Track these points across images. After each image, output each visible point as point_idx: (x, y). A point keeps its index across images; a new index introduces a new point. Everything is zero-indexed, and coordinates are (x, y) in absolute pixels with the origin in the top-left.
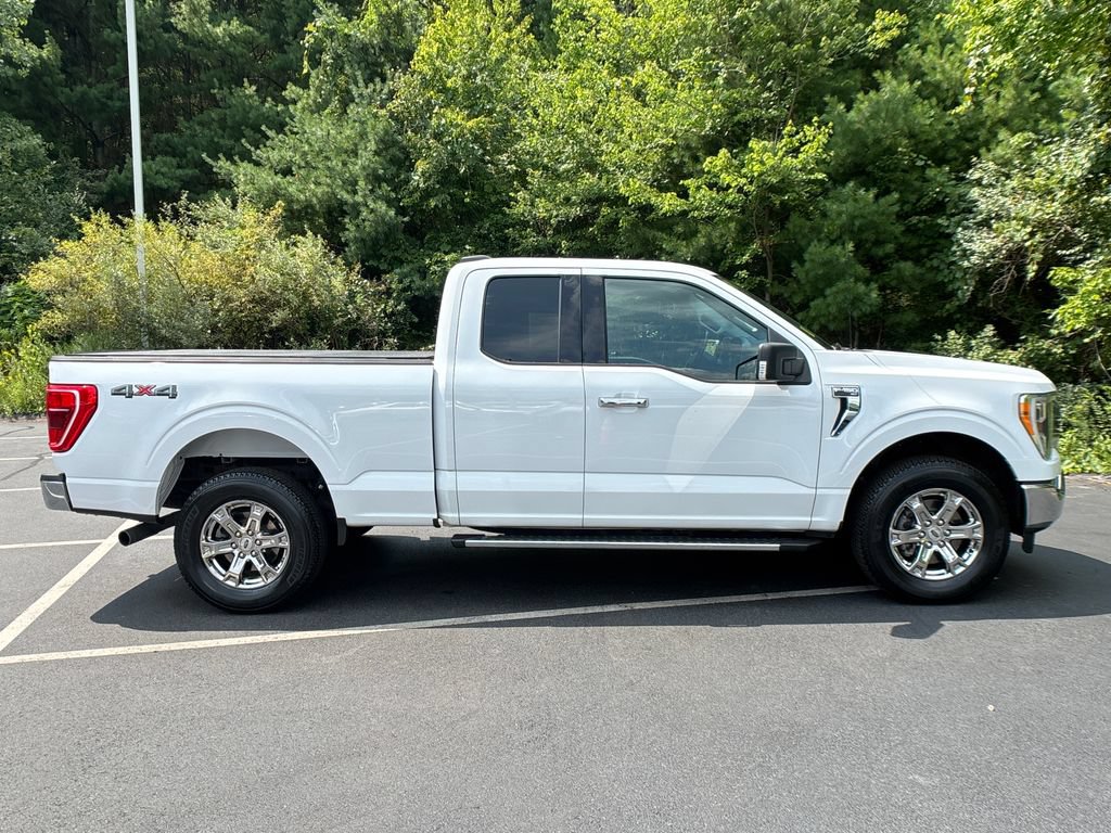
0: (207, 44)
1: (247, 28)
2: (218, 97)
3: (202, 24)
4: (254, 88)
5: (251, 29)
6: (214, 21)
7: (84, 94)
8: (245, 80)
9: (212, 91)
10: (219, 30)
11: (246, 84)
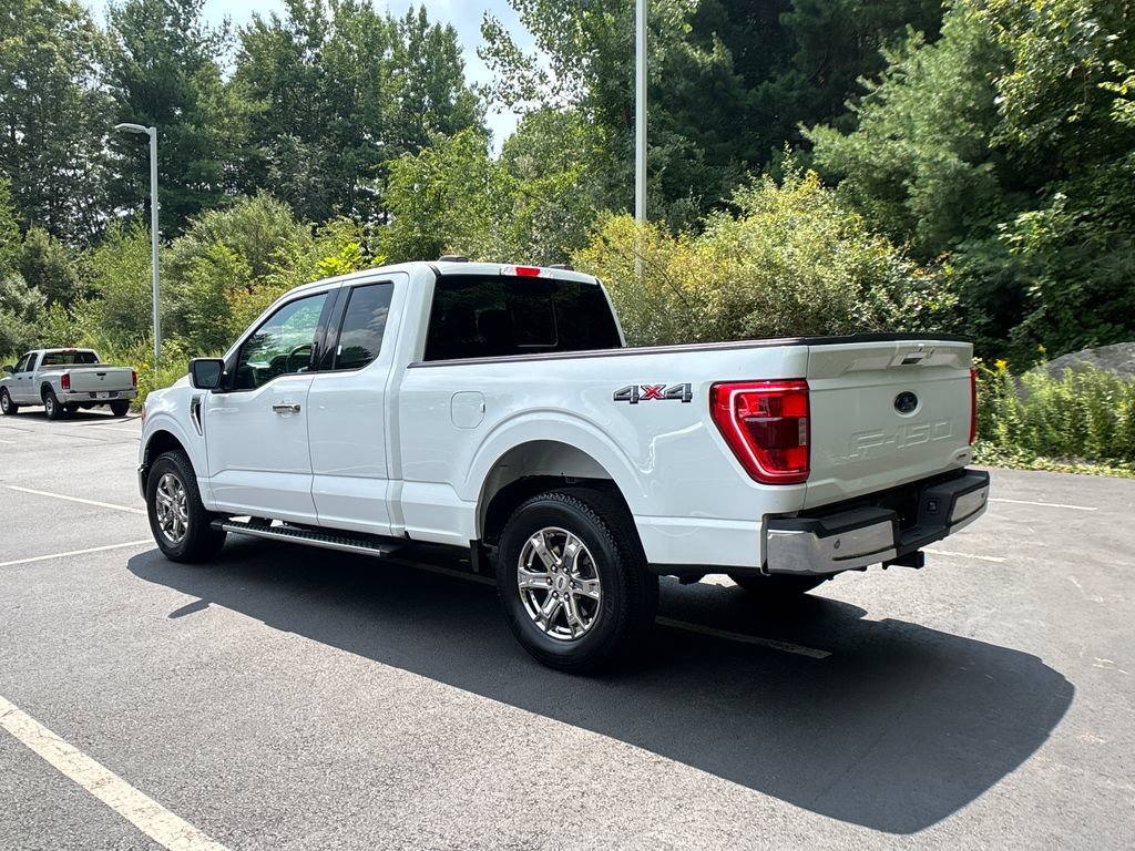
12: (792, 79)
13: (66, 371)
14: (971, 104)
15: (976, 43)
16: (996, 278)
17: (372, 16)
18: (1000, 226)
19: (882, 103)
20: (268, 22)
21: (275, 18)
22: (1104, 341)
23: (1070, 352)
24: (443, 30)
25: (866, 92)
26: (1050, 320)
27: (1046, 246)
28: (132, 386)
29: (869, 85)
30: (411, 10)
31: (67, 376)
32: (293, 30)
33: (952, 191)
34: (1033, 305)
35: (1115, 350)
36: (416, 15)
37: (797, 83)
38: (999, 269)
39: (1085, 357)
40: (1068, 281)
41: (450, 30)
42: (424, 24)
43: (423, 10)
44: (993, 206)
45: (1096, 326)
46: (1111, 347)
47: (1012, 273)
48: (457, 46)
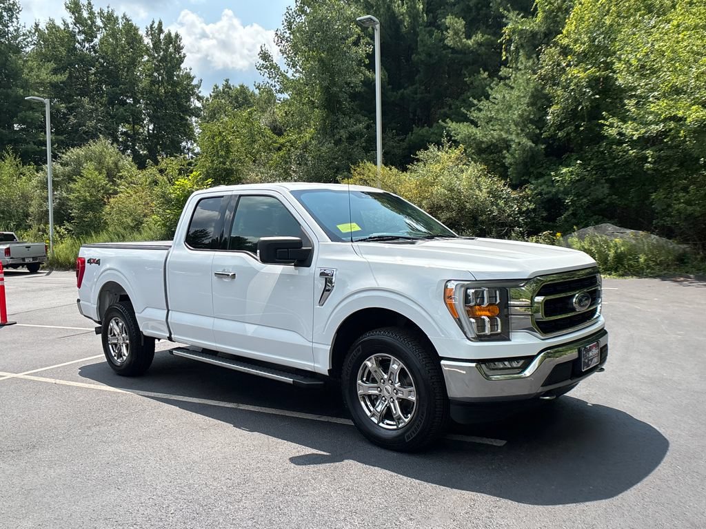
0: (465, 51)
1: (486, 36)
2: (468, 82)
3: (461, 39)
4: (487, 73)
5: (489, 37)
6: (469, 37)
7: (402, 94)
8: (481, 69)
9: (465, 79)
10: (470, 42)
11: (482, 72)
12: (416, 88)
13: (8, 246)
14: (532, 117)
15: (533, 90)
16: (550, 196)
17: (132, 25)
18: (552, 173)
19: (480, 110)
20: (59, 23)
21: (64, 22)
22: (597, 223)
23: (583, 228)
24: (173, 35)
25: (474, 105)
26: (574, 215)
27: (573, 182)
28: (45, 254)
29: (475, 102)
30: (153, 22)
31: (8, 249)
32: (77, 30)
33: (527, 157)
34: (566, 208)
35: (601, 227)
36: (156, 25)
37: (419, 90)
38: (550, 192)
39: (590, 230)
40: (581, 197)
41: (177, 36)
42: (160, 30)
43: (160, 23)
44: (543, 164)
45: (592, 216)
46: (600, 225)
47: (557, 193)
48: (181, 45)
